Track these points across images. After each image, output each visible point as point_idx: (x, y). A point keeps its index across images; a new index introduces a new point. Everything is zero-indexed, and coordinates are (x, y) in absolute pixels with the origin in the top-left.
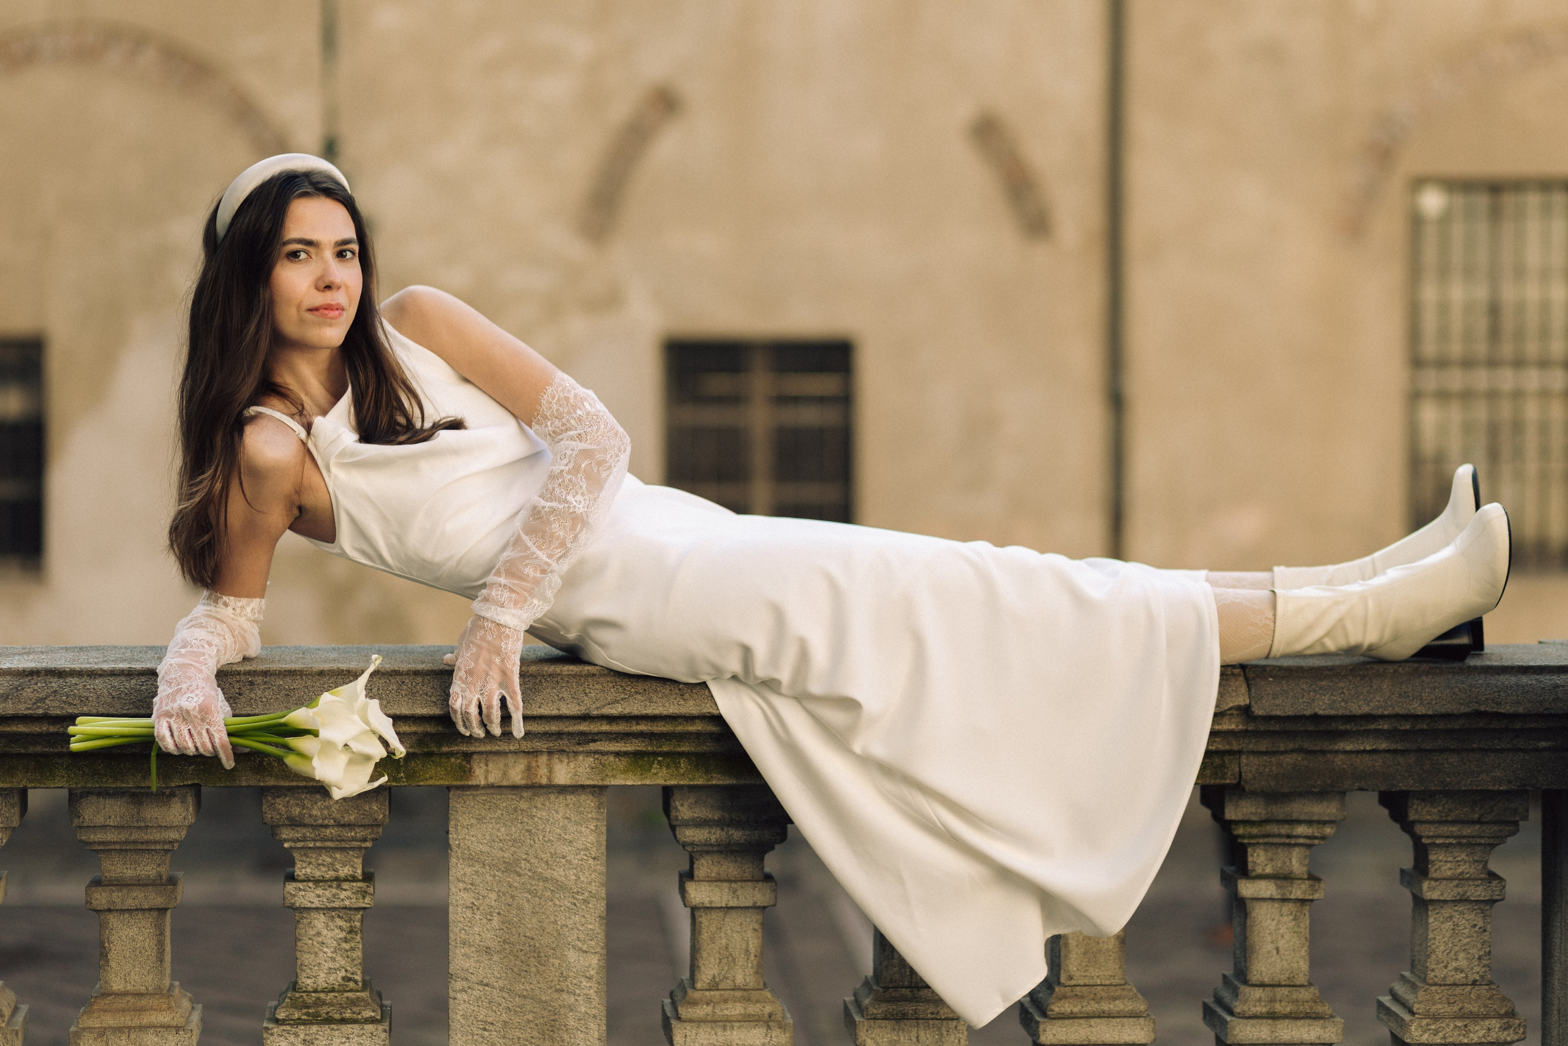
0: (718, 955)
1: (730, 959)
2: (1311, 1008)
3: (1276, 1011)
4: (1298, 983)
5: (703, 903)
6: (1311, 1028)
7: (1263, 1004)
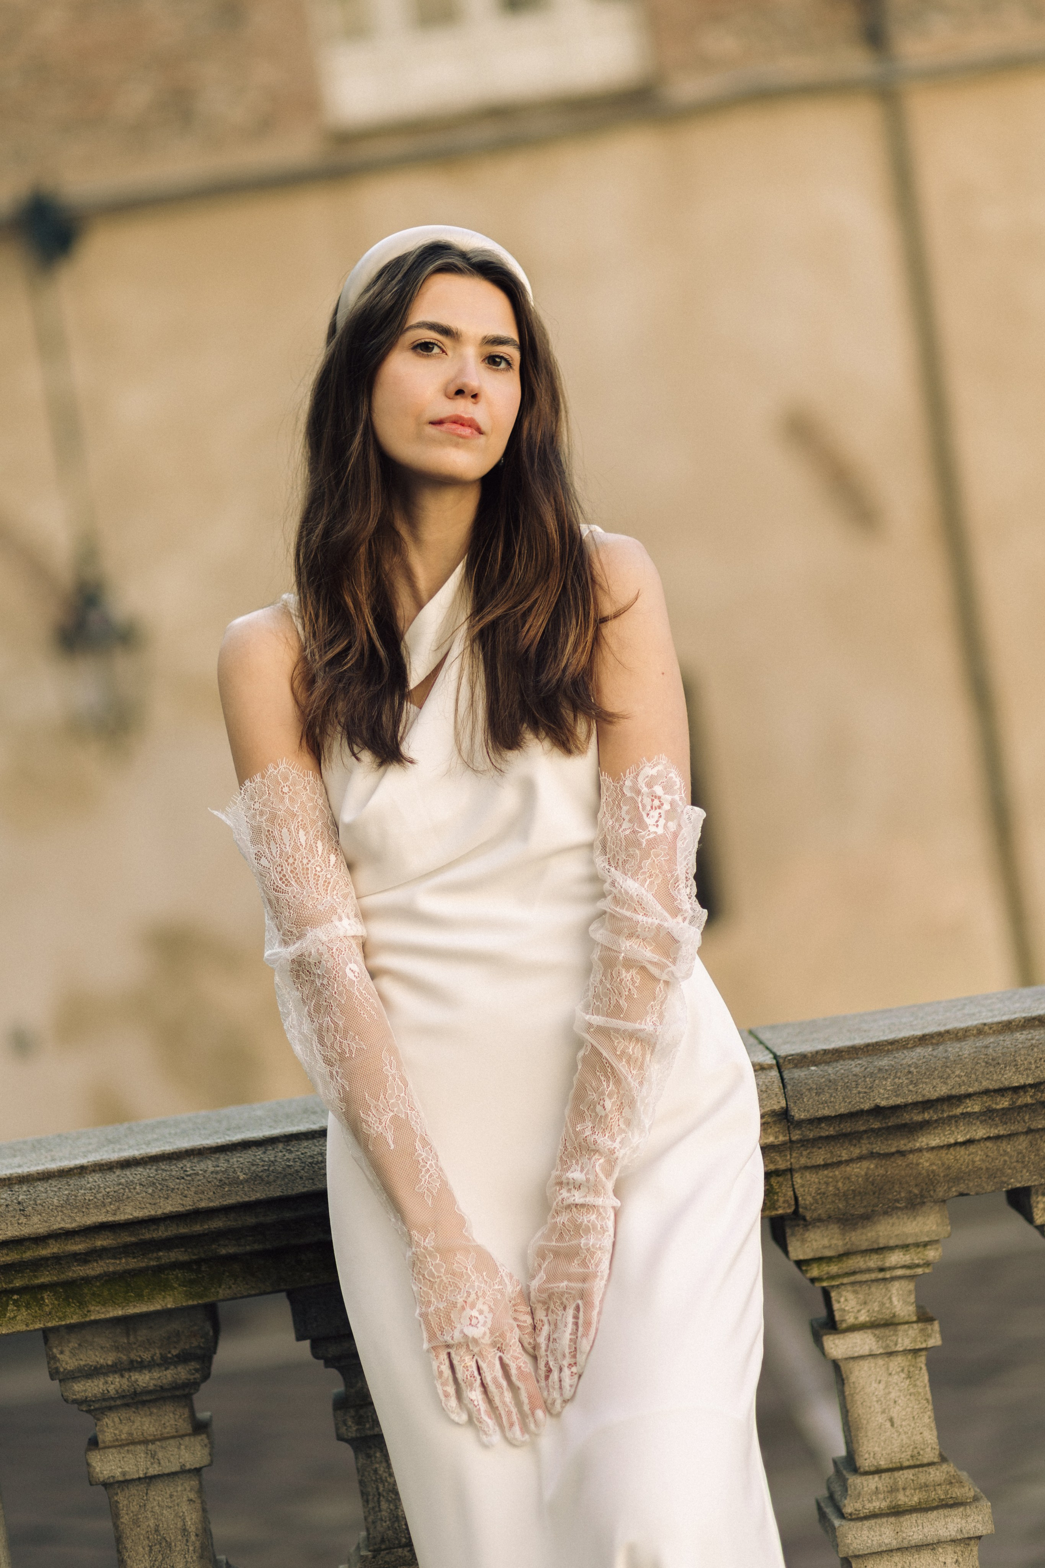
0: (146, 1542)
1: (164, 1544)
2: (946, 1493)
3: (899, 1503)
4: (925, 1461)
5: (113, 1477)
6: (947, 1520)
7: (881, 1496)
